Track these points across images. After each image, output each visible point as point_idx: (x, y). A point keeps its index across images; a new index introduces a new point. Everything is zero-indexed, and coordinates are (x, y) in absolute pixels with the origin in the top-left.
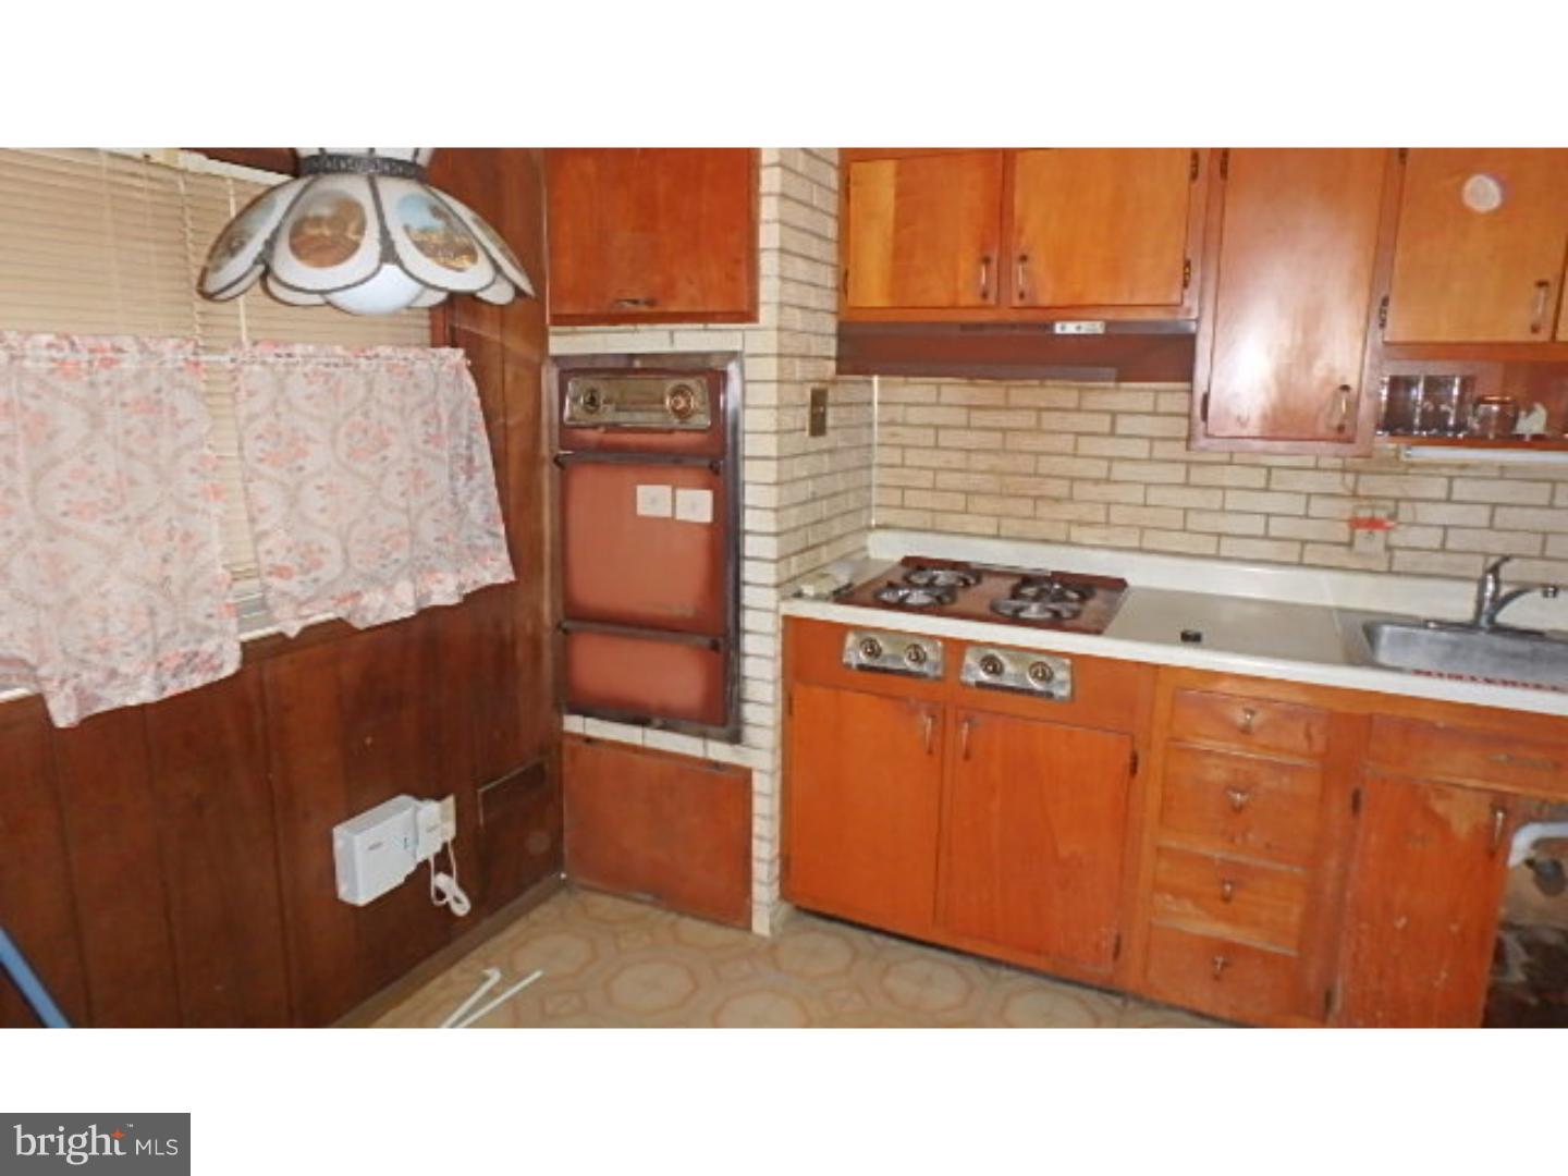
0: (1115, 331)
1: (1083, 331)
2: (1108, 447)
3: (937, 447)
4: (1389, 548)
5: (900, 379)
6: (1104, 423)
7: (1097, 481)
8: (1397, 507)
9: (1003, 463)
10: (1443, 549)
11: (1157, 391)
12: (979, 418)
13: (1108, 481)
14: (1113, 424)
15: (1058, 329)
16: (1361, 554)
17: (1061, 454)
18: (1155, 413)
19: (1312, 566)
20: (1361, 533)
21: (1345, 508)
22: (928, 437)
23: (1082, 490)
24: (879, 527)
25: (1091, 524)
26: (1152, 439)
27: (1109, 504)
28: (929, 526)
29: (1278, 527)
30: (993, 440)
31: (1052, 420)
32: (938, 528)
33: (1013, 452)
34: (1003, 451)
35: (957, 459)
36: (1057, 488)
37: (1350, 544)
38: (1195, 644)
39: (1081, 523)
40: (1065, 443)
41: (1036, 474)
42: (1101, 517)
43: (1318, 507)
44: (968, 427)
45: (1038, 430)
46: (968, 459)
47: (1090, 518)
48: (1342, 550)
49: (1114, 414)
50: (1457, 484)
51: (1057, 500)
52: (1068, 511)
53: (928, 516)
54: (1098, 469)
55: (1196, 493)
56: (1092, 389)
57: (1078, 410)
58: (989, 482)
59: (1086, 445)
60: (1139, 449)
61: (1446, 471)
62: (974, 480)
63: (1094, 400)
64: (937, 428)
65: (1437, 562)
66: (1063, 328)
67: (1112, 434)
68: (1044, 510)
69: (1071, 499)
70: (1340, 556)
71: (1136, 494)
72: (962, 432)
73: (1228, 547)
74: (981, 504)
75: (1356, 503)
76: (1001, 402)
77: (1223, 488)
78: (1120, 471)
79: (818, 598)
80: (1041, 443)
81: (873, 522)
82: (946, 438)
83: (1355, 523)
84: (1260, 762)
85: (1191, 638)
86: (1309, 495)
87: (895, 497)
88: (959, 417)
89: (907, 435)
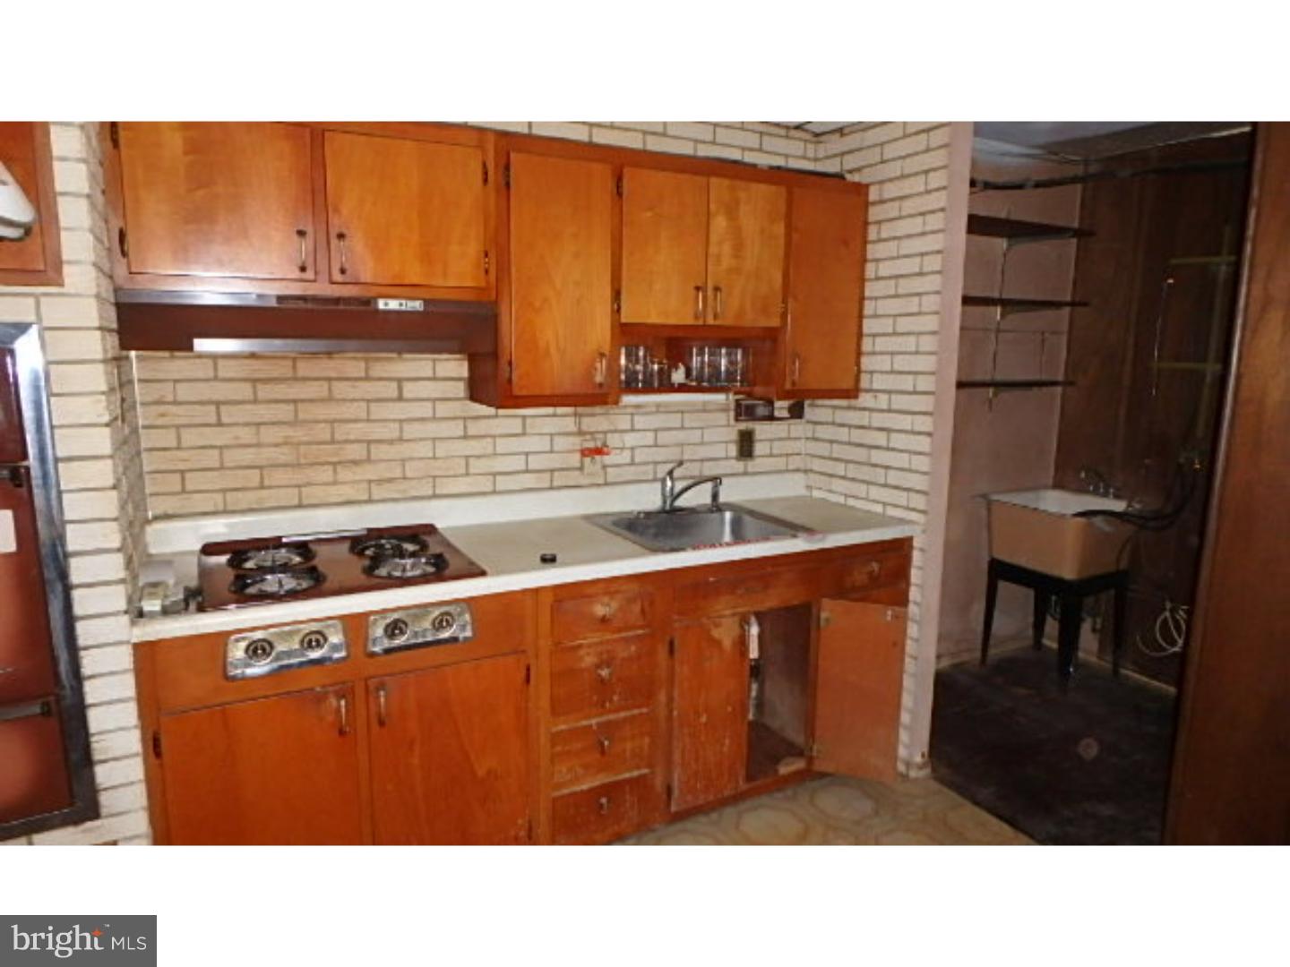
0: (431, 308)
1: (403, 308)
2: (398, 410)
3: (220, 424)
4: (604, 467)
5: (166, 354)
6: (391, 390)
7: (391, 442)
8: (606, 438)
9: (298, 434)
10: (632, 463)
11: (434, 360)
12: (264, 391)
13: (401, 440)
14: (400, 389)
15: (381, 304)
16: (589, 474)
17: (356, 421)
18: (434, 379)
19: (560, 488)
20: (587, 460)
21: (575, 442)
22: (209, 414)
23: (379, 452)
24: (156, 518)
25: (390, 480)
26: (434, 400)
27: (403, 461)
28: (221, 507)
29: (535, 462)
30: (285, 412)
31: (341, 389)
32: (230, 508)
33: (305, 422)
34: (295, 423)
35: (246, 435)
36: (357, 451)
37: (581, 469)
38: (553, 565)
39: (380, 482)
40: (359, 410)
41: (333, 442)
42: (398, 473)
43: (560, 443)
44: (255, 401)
45: (330, 399)
46: (258, 433)
47: (388, 475)
48: (577, 473)
49: (400, 381)
50: (636, 418)
51: (355, 463)
52: (370, 472)
53: (219, 497)
54: (391, 431)
55: (473, 443)
56: (378, 359)
57: (367, 378)
58: (284, 455)
59: (379, 411)
60: (425, 410)
61: (629, 410)
62: (268, 454)
63: (378, 369)
64: (218, 404)
65: (630, 473)
66: (386, 304)
67: (400, 398)
68: (344, 474)
69: (369, 460)
70: (574, 478)
71: (424, 450)
72: (249, 407)
73: (503, 483)
74: (279, 477)
75: (582, 438)
76: (290, 374)
77: (494, 437)
78: (411, 431)
79: (166, 612)
80: (334, 411)
81: (150, 515)
82: (228, 414)
83: (585, 453)
84: (615, 641)
85: (549, 560)
86: (551, 435)
87: (174, 482)
88: (245, 391)
89: (180, 414)
